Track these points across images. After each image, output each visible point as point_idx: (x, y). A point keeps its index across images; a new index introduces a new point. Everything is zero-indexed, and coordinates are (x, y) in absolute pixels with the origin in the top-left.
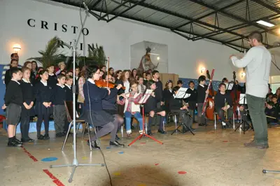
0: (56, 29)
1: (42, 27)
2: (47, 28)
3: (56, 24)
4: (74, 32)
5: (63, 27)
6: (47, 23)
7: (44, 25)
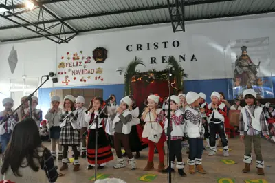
0: (148, 48)
1: (138, 50)
2: (141, 49)
3: (148, 44)
4: (165, 47)
5: (155, 45)
6: (141, 45)
7: (139, 47)
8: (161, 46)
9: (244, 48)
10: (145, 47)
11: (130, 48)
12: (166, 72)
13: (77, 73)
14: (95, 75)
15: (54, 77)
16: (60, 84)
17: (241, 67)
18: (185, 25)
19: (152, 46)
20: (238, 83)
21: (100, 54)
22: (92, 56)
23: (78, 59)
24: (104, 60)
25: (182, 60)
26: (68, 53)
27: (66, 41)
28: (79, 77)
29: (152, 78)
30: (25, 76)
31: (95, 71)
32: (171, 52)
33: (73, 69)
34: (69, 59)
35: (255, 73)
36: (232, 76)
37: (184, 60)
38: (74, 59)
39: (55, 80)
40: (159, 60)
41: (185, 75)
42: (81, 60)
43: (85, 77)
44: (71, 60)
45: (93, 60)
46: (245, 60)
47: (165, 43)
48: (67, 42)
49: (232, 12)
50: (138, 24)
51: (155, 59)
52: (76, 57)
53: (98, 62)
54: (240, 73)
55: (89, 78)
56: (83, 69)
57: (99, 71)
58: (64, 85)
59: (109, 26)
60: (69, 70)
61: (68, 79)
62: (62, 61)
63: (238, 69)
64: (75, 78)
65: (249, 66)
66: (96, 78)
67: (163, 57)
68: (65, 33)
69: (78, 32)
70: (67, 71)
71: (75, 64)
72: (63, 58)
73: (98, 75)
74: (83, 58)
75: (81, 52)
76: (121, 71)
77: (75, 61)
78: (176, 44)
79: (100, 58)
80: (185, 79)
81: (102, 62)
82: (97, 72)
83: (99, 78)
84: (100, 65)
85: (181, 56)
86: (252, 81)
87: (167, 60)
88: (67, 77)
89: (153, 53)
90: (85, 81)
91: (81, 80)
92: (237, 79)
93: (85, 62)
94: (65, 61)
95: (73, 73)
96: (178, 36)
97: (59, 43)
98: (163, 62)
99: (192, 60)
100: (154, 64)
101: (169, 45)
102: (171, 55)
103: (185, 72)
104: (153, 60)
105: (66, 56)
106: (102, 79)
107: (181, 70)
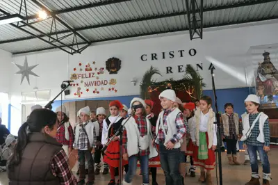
0: (164, 58)
1: (153, 59)
2: (156, 59)
3: (163, 53)
4: (182, 56)
5: (170, 54)
6: (156, 55)
7: (154, 57)
8: (177, 54)
9: (266, 54)
10: (160, 56)
11: (144, 58)
12: (185, 81)
13: (90, 84)
14: (109, 86)
15: (67, 89)
16: (72, 97)
17: (264, 74)
18: (203, 33)
19: (167, 55)
20: (261, 92)
21: (113, 65)
22: (105, 66)
23: (91, 70)
24: (118, 70)
25: (199, 68)
26: (80, 64)
27: (79, 51)
28: (92, 89)
30: (36, 88)
31: (109, 82)
33: (85, 80)
34: (81, 70)
36: (255, 85)
37: (201, 68)
38: (86, 70)
39: (68, 93)
40: (175, 70)
41: (203, 85)
42: (93, 71)
43: (99, 88)
44: (84, 72)
45: (106, 71)
46: (268, 67)
47: (181, 51)
48: (80, 53)
49: (251, 17)
50: (153, 33)
51: (171, 68)
52: (88, 68)
53: (111, 73)
54: (263, 81)
55: (102, 89)
56: (96, 80)
57: (113, 82)
58: (77, 97)
59: (122, 35)
60: (82, 82)
61: (81, 91)
62: (74, 72)
63: (260, 77)
64: (87, 90)
65: (272, 73)
67: (179, 67)
68: (77, 44)
69: (90, 42)
70: (79, 83)
71: (88, 75)
72: (75, 69)
73: (111, 86)
74: (96, 69)
75: (94, 63)
76: (135, 82)
77: (88, 73)
78: (192, 52)
79: (113, 68)
80: (204, 89)
81: (115, 73)
82: (110, 83)
83: (113, 89)
84: (113, 76)
85: (198, 65)
87: (184, 69)
88: (79, 89)
89: (168, 62)
90: (98, 93)
91: (94, 92)
92: (260, 87)
93: (98, 73)
94: (78, 72)
95: (86, 85)
96: (196, 43)
97: (72, 54)
98: (179, 71)
99: (210, 68)
100: (170, 74)
101: (186, 54)
102: (188, 64)
103: (204, 81)
104: (169, 70)
105: (78, 68)
106: (116, 91)
107: (200, 80)
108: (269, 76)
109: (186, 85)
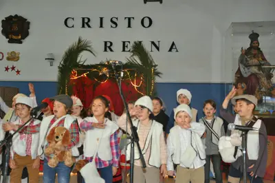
0: (101, 26)
1: (83, 26)
2: (89, 26)
3: (101, 19)
4: (129, 26)
5: (111, 21)
6: (89, 20)
7: (86, 23)
8: (123, 23)
9: (254, 37)
10: (95, 23)
11: (70, 23)
12: (129, 66)
17: (247, 66)
19: (107, 23)
21: (16, 28)
24: (23, 38)
25: (153, 47)
29: (104, 75)
31: (6, 56)
32: (138, 34)
35: (269, 76)
37: (158, 48)
40: (117, 47)
41: (157, 74)
47: (130, 19)
51: (111, 44)
53: (11, 41)
54: (245, 76)
63: (242, 70)
66: (7, 69)
67: (124, 43)
73: (10, 64)
76: (51, 60)
78: (147, 22)
79: (16, 34)
80: (158, 80)
82: (8, 59)
83: (13, 68)
84: (15, 47)
85: (153, 43)
86: (263, 90)
87: (130, 47)
89: (108, 33)
96: (152, 9)
98: (124, 50)
99: (170, 50)
100: (109, 53)
101: (136, 23)
102: (138, 39)
103: (159, 69)
104: (108, 47)
106: (18, 72)
107: (153, 66)
108: (255, 70)
109: (132, 73)
